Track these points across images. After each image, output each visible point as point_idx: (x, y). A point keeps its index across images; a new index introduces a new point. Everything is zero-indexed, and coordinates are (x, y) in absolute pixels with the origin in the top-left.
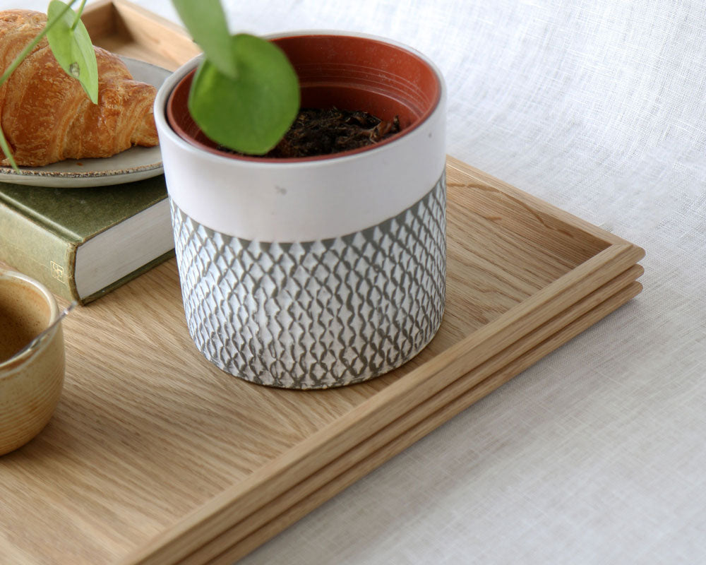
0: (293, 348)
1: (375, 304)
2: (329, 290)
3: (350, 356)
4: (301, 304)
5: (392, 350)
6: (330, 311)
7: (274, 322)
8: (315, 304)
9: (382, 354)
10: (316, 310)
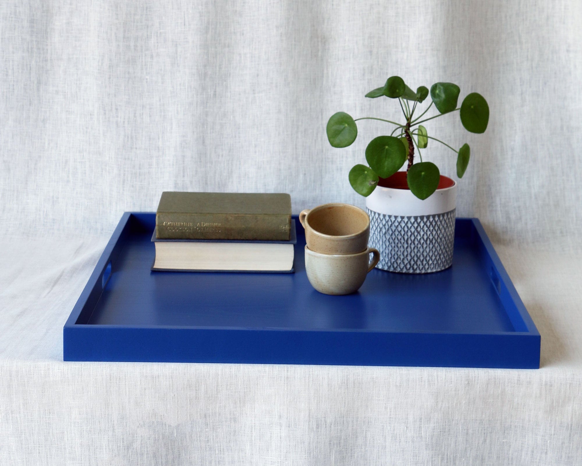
0: (388, 254)
1: (416, 245)
2: (401, 235)
3: (406, 262)
4: (392, 238)
5: (421, 265)
6: (401, 243)
7: (384, 244)
8: (396, 239)
9: (417, 265)
10: (396, 241)
